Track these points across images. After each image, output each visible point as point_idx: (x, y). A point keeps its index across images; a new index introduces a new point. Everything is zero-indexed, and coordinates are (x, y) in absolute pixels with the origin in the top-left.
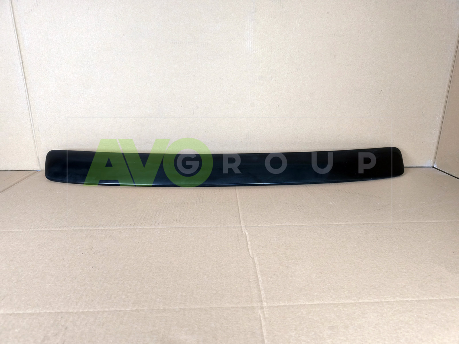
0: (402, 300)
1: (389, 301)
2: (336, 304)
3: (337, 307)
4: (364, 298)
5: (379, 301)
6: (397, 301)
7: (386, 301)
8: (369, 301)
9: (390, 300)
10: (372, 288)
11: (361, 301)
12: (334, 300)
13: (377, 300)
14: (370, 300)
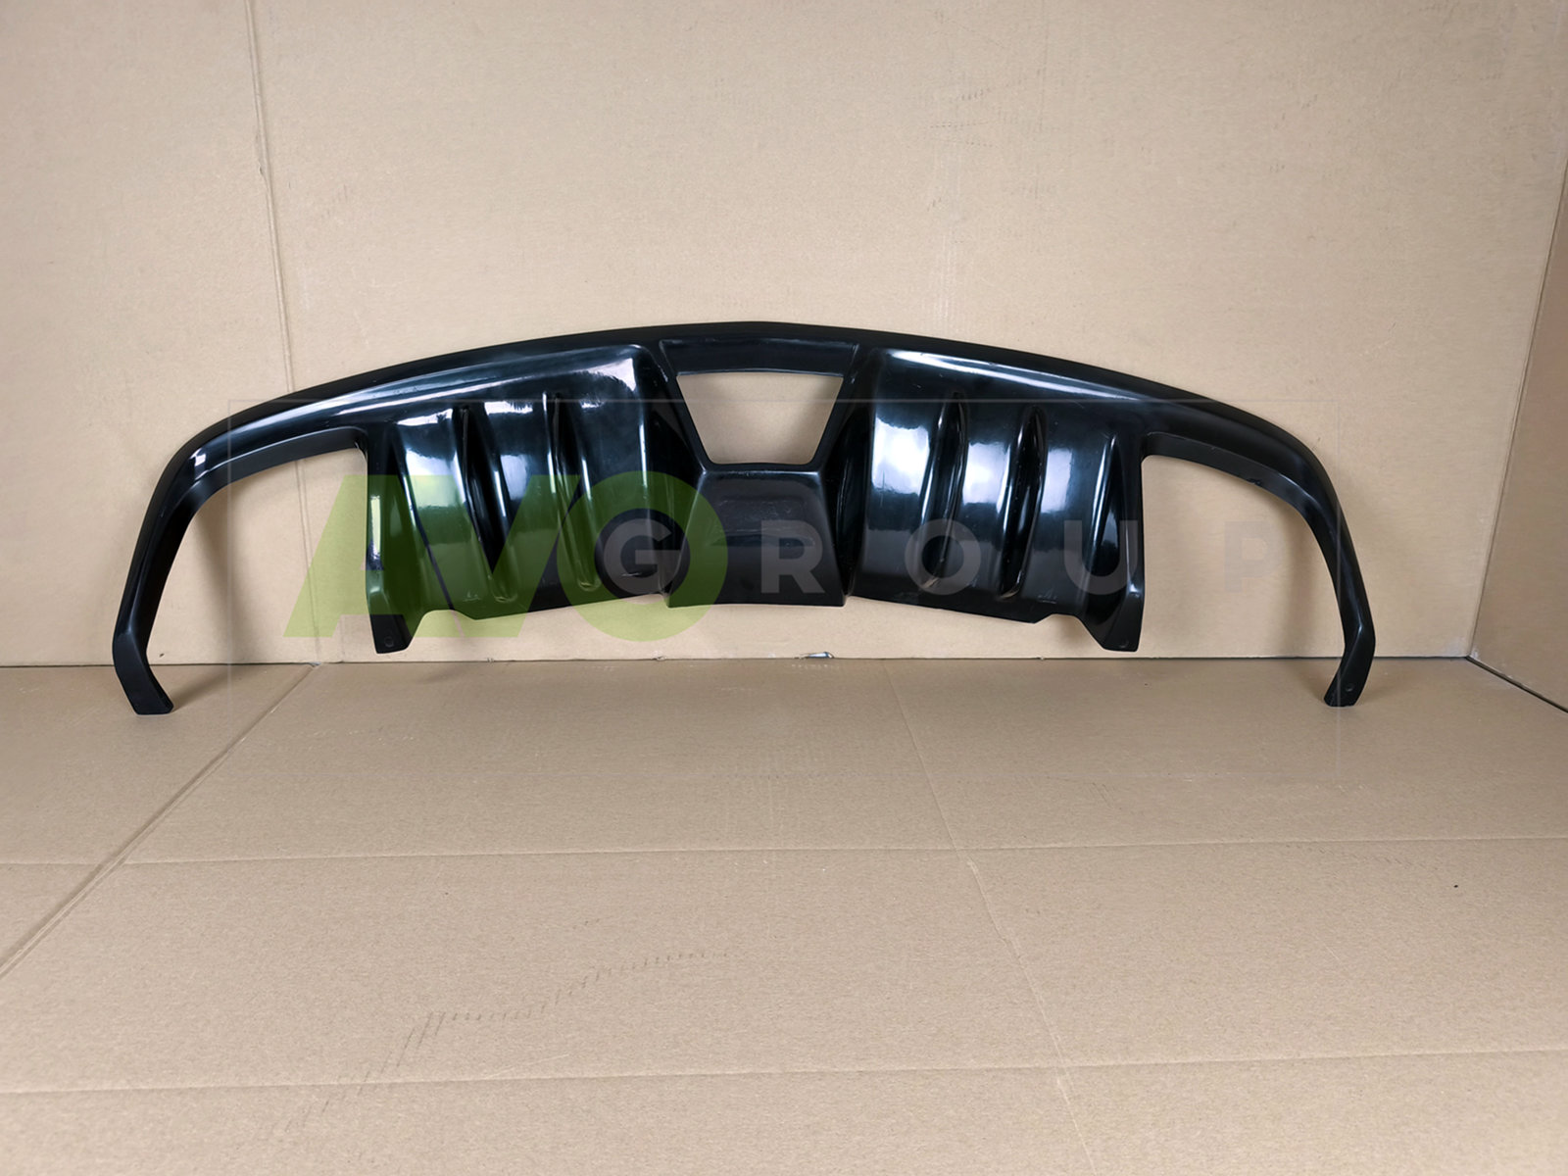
0: (1406, 1053)
1: (1375, 1056)
2: (1243, 1062)
3: (1248, 1069)
4: (1310, 1048)
5: (1350, 1056)
6: (1394, 1056)
7: (1366, 1055)
8: (1325, 1056)
9: (1376, 1054)
10: (1329, 1022)
11: (1303, 1056)
12: (1238, 1053)
13: (1345, 1054)
14: (1327, 1052)
